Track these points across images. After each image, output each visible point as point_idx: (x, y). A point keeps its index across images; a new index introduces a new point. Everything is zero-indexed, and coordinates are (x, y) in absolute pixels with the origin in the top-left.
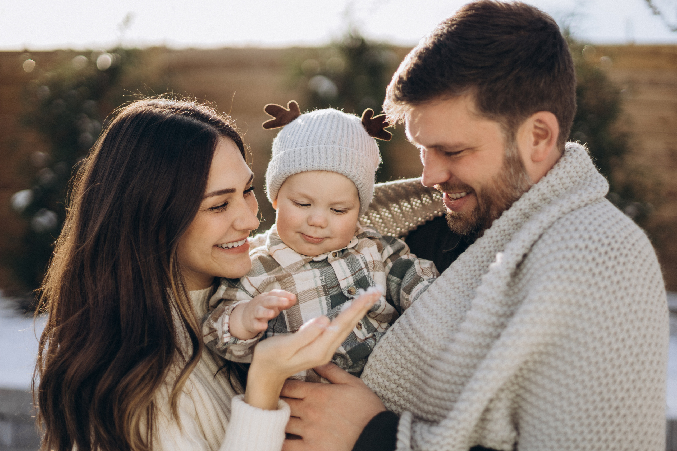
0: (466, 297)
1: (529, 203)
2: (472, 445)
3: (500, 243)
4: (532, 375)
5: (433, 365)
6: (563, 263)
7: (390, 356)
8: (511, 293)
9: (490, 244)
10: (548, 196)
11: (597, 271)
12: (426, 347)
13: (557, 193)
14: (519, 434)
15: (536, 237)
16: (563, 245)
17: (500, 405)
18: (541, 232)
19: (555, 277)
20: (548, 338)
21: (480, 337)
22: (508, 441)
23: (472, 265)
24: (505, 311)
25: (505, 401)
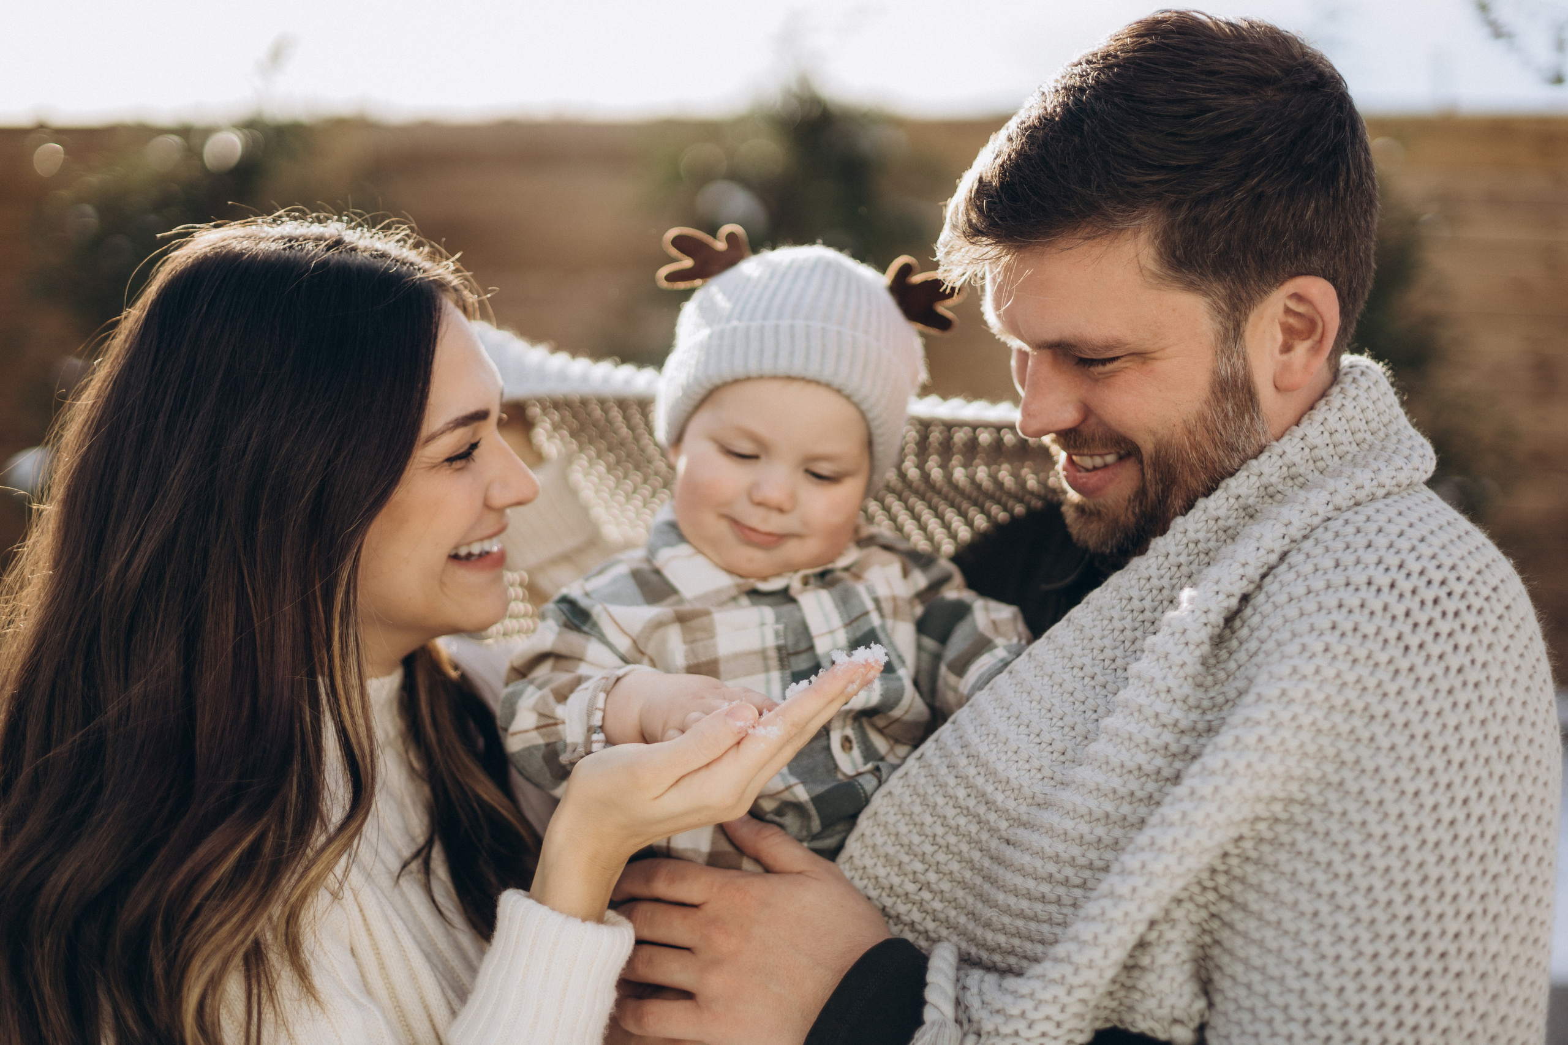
0: (1098, 689)
1: (1258, 484)
2: (1099, 1025)
3: (1185, 570)
4: (1250, 869)
5: (1012, 839)
6: (1338, 616)
7: (907, 818)
8: (1209, 680)
9: (1163, 572)
10: (1302, 470)
11: (1413, 641)
12: (999, 798)
13: (1320, 464)
14: (1211, 1005)
15: (1273, 558)
16: (1338, 578)
17: (1171, 935)
18: (1286, 549)
19: (1319, 647)
20: (1294, 787)
21: (1131, 777)
22: (1185, 1018)
23: (1116, 616)
24: (1195, 722)
25: (1183, 926)
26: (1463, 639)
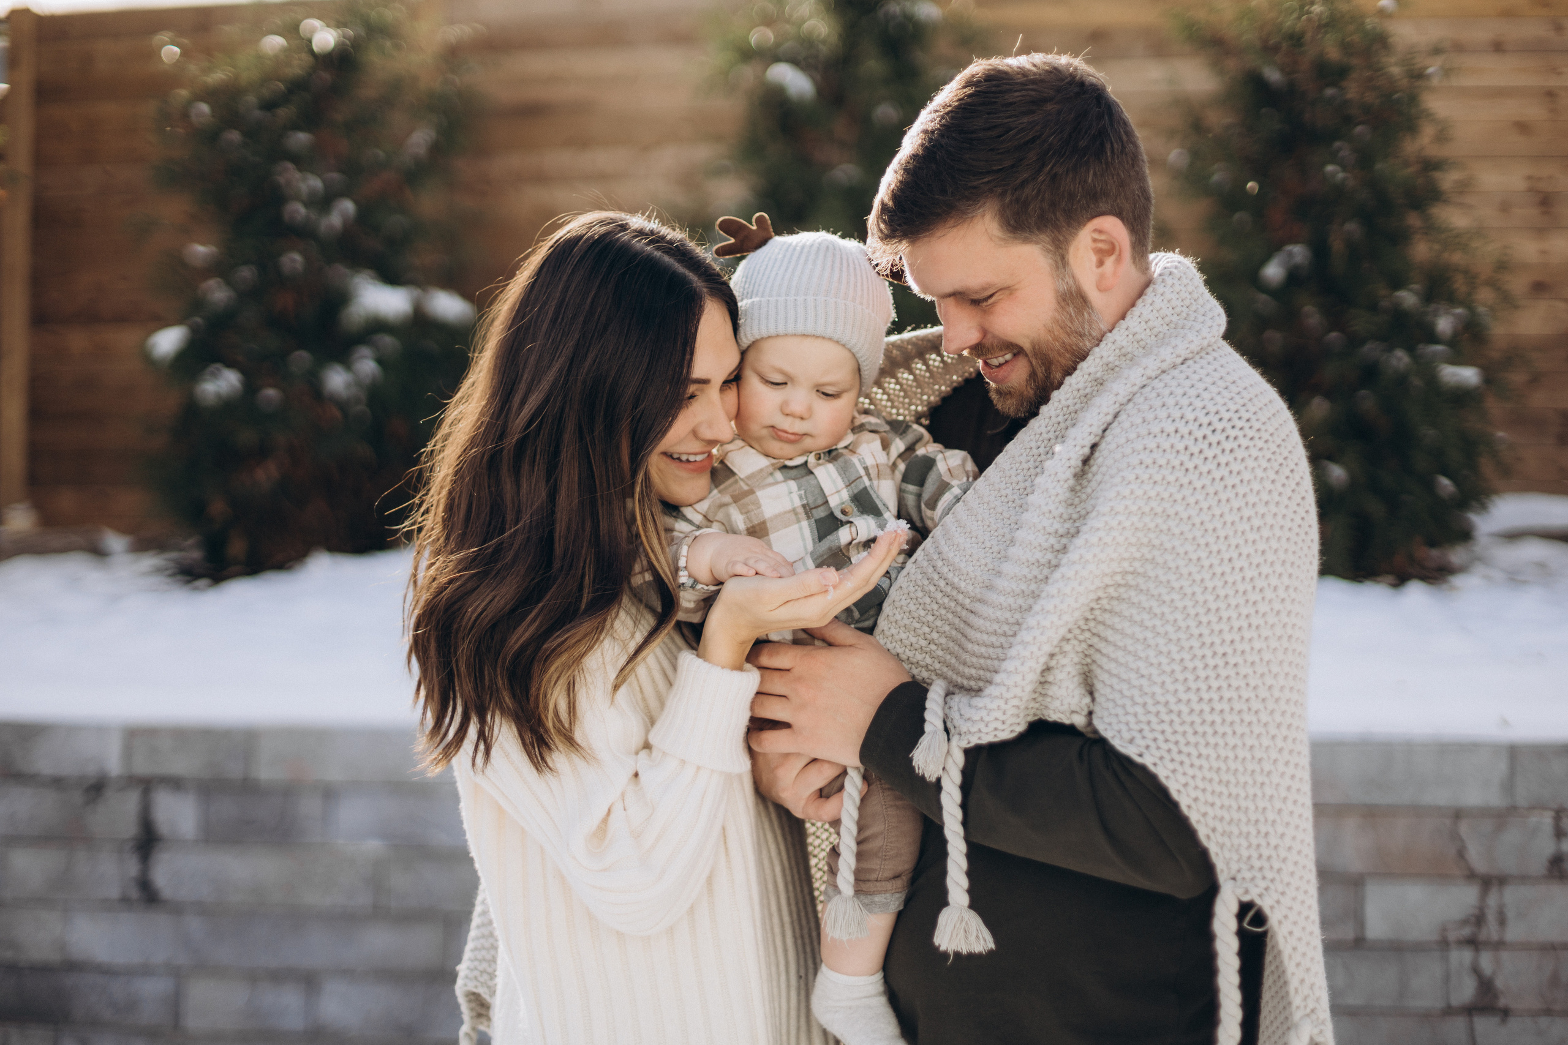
2: (1031, 719)
3: (1063, 425)
4: (1107, 616)
5: (973, 609)
6: (1144, 456)
7: (914, 601)
8: (1077, 501)
9: (1049, 428)
10: (1130, 350)
12: (963, 585)
13: (1142, 343)
14: (1093, 700)
15: (1109, 418)
16: (1143, 431)
17: (1065, 661)
18: (1117, 410)
19: (1132, 477)
20: (1126, 564)
21: (1034, 567)
22: (1078, 710)
23: (1023, 461)
24: (1068, 529)
25: (1072, 655)
26: (1223, 459)
